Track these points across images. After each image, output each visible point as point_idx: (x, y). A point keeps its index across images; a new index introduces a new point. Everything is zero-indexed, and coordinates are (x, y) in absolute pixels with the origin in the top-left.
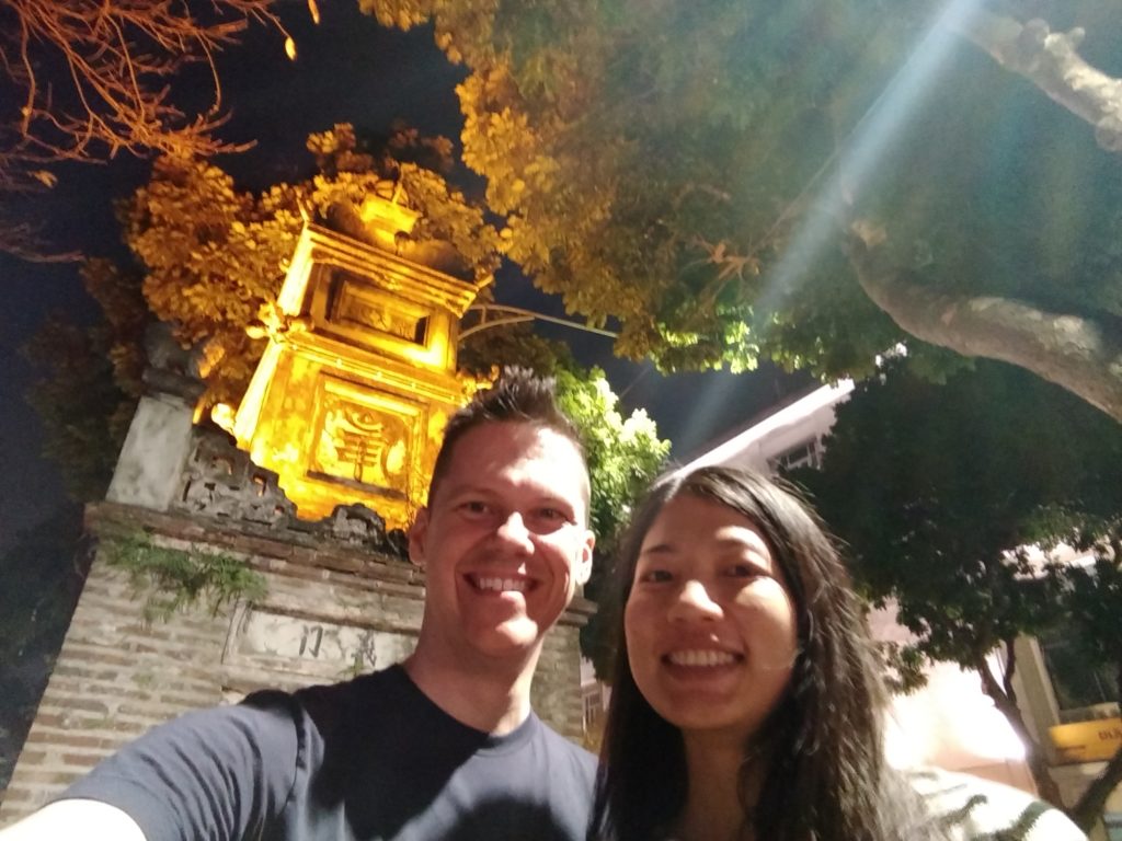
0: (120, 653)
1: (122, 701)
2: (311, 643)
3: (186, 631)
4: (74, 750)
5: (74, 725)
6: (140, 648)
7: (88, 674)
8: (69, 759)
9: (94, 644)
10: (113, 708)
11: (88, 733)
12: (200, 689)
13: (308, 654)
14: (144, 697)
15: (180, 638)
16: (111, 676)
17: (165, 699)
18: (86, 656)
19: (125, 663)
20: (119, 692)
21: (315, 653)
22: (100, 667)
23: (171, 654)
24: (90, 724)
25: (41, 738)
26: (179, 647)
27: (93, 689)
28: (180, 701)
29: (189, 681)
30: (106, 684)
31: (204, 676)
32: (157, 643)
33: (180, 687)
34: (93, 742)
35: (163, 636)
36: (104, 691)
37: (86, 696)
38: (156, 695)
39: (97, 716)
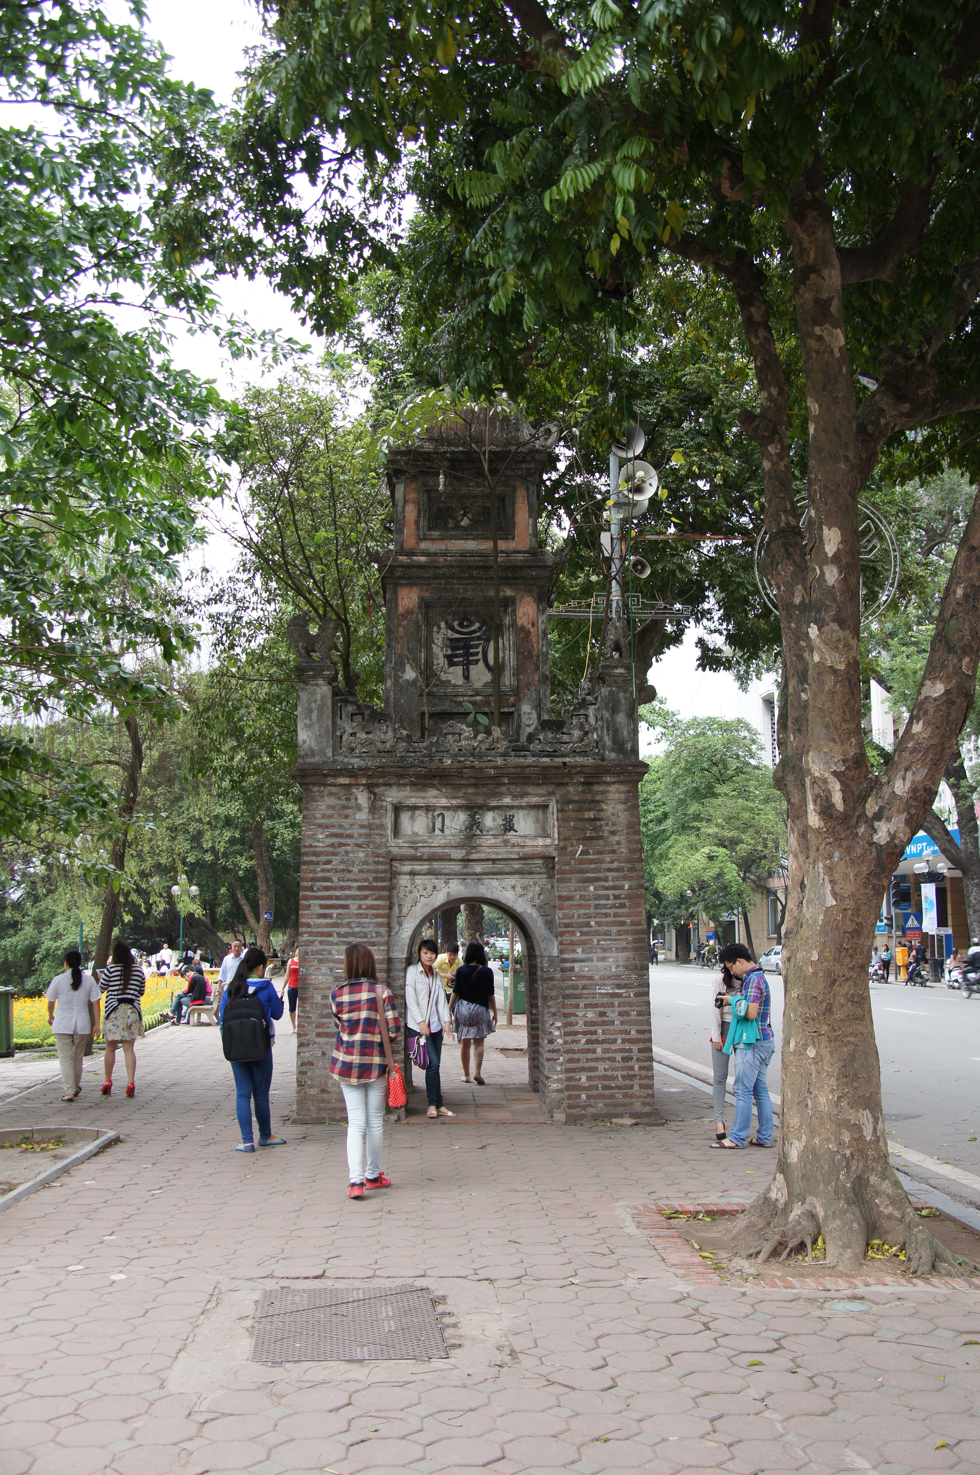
0: (330, 849)
1: (339, 874)
2: (438, 825)
3: (363, 831)
4: (323, 902)
5: (319, 890)
6: (341, 845)
7: (318, 863)
8: (322, 907)
9: (317, 847)
10: (335, 879)
11: (327, 893)
12: (378, 863)
13: (437, 832)
14: (349, 871)
15: (360, 835)
16: (329, 862)
17: (360, 871)
18: (315, 854)
19: (335, 854)
20: (337, 871)
21: (442, 831)
22: (323, 858)
23: (357, 845)
24: (327, 889)
25: (306, 898)
26: (361, 841)
27: (323, 871)
28: (368, 871)
29: (371, 859)
30: (329, 867)
31: (378, 856)
32: (349, 841)
33: (367, 863)
34: (330, 898)
35: (350, 836)
36: (329, 871)
37: (320, 875)
38: (355, 870)
39: (329, 884)
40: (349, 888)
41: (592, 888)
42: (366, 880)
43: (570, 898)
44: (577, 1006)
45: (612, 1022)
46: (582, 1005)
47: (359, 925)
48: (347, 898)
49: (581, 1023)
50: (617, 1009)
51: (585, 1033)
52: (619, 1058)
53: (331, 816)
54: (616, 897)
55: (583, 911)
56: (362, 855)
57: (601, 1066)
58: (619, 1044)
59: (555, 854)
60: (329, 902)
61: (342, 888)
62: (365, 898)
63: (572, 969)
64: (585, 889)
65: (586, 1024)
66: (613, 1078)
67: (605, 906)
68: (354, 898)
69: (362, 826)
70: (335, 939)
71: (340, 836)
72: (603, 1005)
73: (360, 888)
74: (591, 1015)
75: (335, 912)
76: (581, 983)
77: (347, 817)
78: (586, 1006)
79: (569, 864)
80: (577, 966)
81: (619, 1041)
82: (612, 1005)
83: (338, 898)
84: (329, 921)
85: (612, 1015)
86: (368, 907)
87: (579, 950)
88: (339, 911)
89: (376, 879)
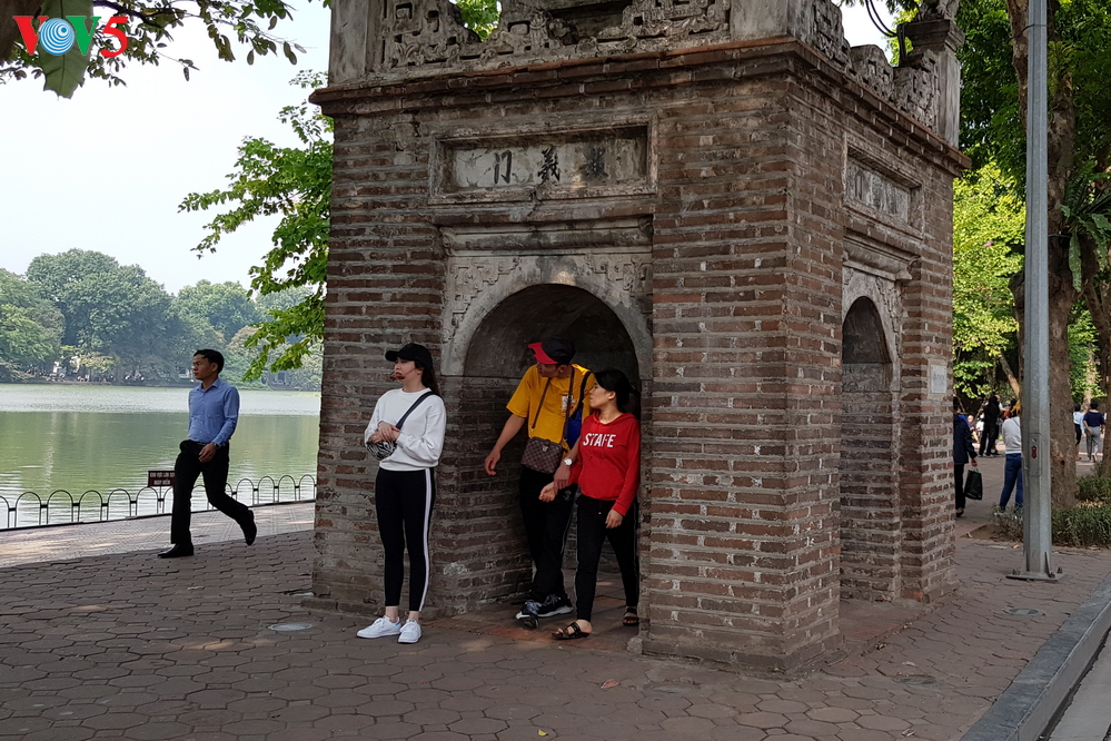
0: (363, 212)
1: (372, 249)
2: (503, 171)
3: (401, 183)
4: (351, 290)
5: (350, 272)
6: (376, 205)
7: (348, 233)
9: (347, 208)
10: (366, 255)
11: (357, 277)
12: (417, 231)
13: (501, 182)
14: (384, 244)
15: (398, 189)
16: (361, 231)
17: (397, 243)
19: (367, 219)
20: (368, 243)
21: (507, 179)
22: (354, 226)
23: (394, 205)
24: (358, 270)
26: (399, 198)
27: (353, 244)
28: (406, 243)
29: (410, 225)
30: (360, 238)
31: (420, 220)
32: (385, 198)
33: (403, 231)
34: (360, 283)
35: (386, 191)
36: (359, 244)
37: (351, 250)
38: (390, 241)
39: (360, 263)
40: (383, 269)
41: (703, 266)
42: (403, 256)
43: (671, 283)
44: (672, 463)
45: (723, 496)
46: (679, 461)
47: (393, 323)
48: (379, 283)
49: (676, 491)
50: (732, 473)
51: (681, 510)
52: (731, 557)
53: (365, 163)
54: (741, 281)
55: (689, 305)
56: (399, 218)
57: (704, 566)
58: (731, 534)
59: (652, 209)
60: (359, 290)
61: (375, 269)
62: (402, 283)
63: (667, 402)
64: (695, 267)
65: (686, 494)
66: (722, 590)
67: (723, 297)
68: (388, 284)
69: (401, 176)
70: (363, 344)
71: (375, 191)
72: (711, 465)
73: (396, 269)
74: (694, 478)
75: (364, 304)
76: (680, 425)
77: (383, 162)
78: (686, 464)
79: (671, 225)
80: (675, 396)
81: (733, 527)
82: (724, 464)
83: (368, 284)
84: (357, 317)
85: (725, 482)
86: (404, 298)
87: (680, 370)
88: (370, 303)
89: (415, 256)
